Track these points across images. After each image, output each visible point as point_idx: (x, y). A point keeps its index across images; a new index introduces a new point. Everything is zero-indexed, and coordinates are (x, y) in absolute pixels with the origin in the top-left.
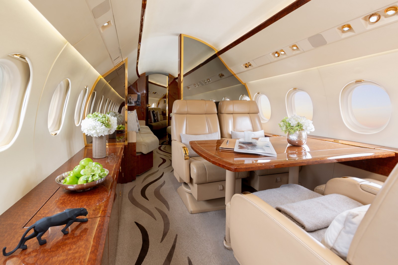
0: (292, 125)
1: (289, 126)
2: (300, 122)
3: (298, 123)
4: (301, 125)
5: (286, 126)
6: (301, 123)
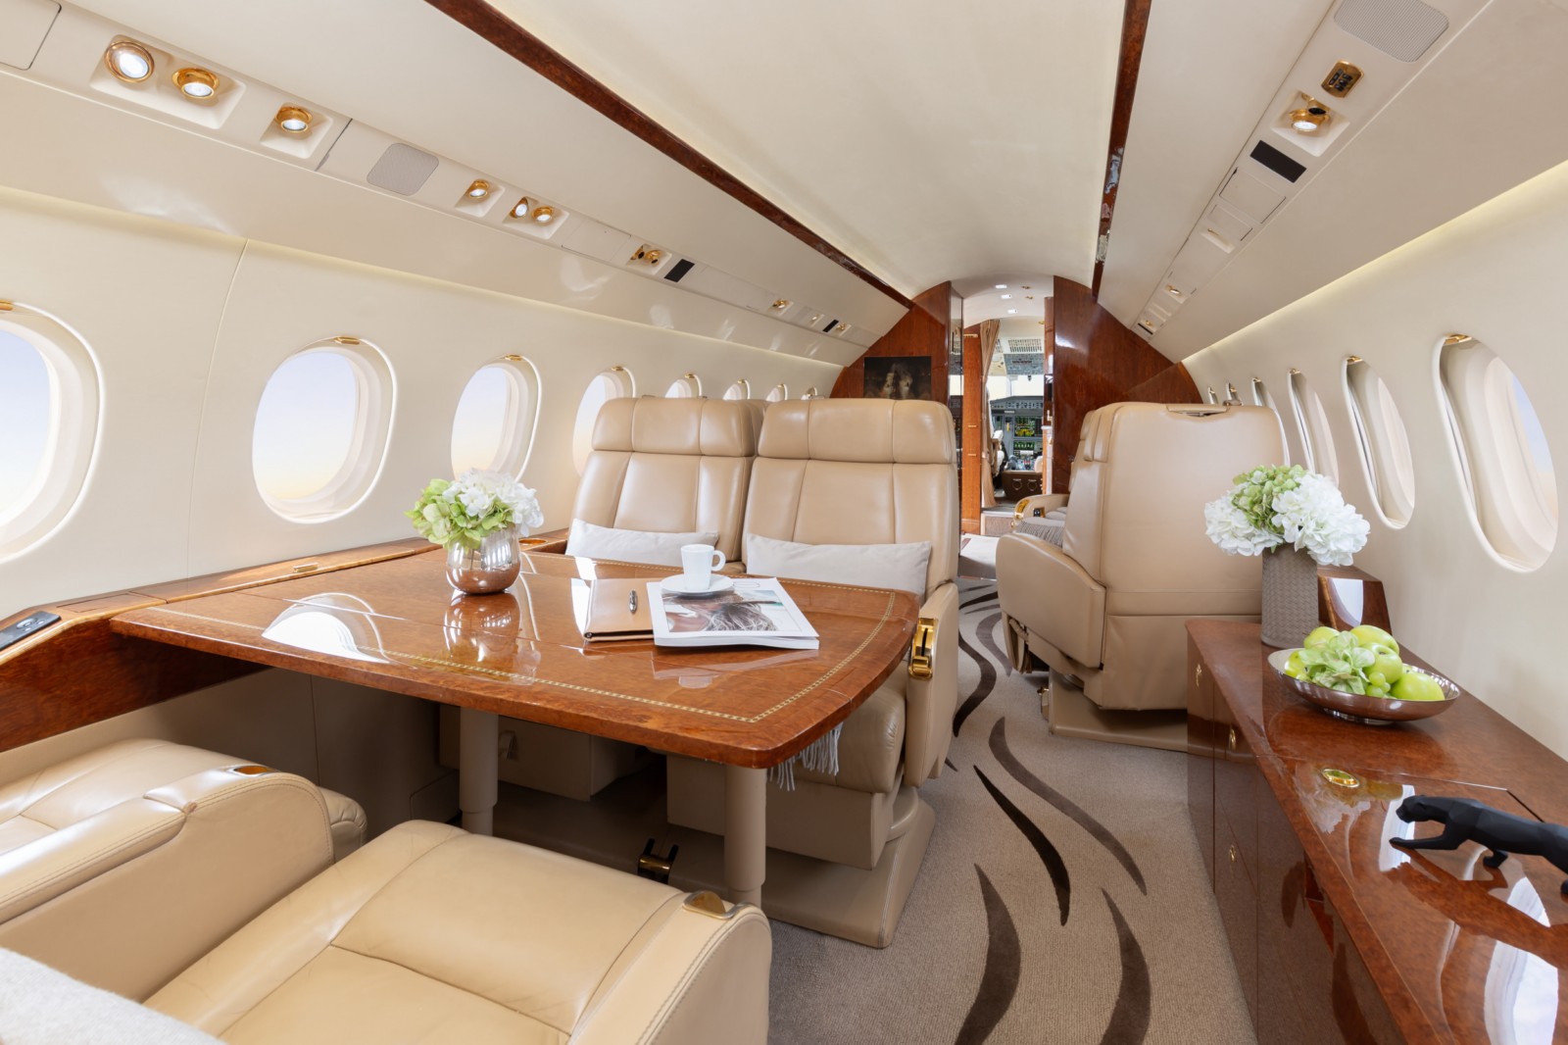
0: (470, 513)
1: (462, 517)
2: (499, 496)
3: (495, 505)
4: (504, 509)
5: (452, 521)
6: (505, 501)
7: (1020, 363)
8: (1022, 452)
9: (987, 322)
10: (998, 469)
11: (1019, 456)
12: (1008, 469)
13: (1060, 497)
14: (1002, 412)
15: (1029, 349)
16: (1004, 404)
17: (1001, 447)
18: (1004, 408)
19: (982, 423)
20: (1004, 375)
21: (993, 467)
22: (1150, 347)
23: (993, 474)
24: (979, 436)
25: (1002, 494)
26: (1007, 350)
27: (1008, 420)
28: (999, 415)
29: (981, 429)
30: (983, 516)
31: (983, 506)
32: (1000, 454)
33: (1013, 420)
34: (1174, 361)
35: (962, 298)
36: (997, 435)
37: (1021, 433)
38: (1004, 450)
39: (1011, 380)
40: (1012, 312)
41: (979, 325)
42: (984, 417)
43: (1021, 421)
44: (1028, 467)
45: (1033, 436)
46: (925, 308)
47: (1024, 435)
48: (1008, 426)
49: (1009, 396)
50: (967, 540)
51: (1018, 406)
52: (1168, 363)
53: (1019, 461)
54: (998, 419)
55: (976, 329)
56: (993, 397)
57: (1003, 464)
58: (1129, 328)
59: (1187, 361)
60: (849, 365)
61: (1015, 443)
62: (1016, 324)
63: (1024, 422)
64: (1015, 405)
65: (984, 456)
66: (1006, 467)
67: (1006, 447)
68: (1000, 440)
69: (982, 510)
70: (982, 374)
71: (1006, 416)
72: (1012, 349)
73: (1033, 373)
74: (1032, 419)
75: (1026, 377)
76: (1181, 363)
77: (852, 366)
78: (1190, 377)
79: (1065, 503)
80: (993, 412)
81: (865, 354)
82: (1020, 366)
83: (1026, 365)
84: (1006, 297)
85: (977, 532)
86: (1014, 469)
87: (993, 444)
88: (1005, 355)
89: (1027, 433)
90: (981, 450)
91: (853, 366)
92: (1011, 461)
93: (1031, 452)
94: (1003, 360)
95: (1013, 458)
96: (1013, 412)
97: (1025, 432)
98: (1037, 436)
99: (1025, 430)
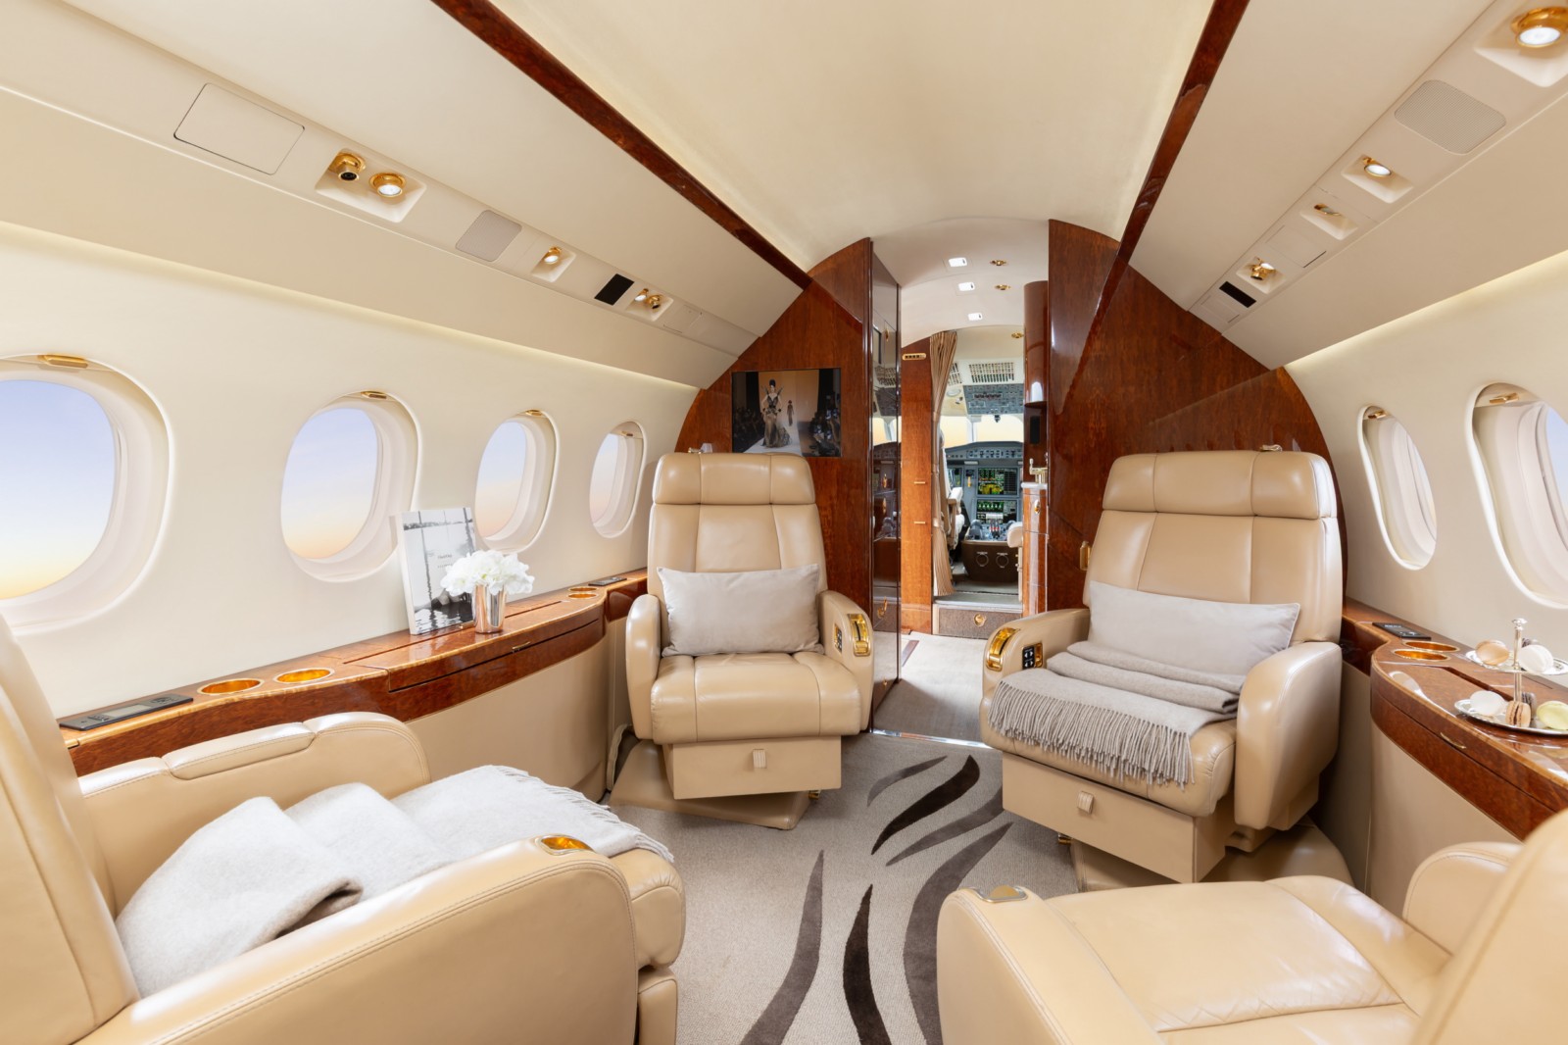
7: (986, 398)
8: (989, 515)
9: (938, 335)
10: (956, 540)
11: (984, 520)
12: (969, 538)
13: (1067, 617)
14: (962, 463)
15: (997, 377)
16: (964, 453)
17: (960, 510)
18: (964, 458)
19: (932, 477)
20: (964, 415)
21: (949, 536)
22: (1224, 340)
23: (949, 546)
24: (929, 497)
25: (960, 570)
26: (967, 380)
27: (969, 474)
28: (957, 466)
29: (933, 485)
30: (935, 607)
31: (936, 594)
32: (960, 519)
33: (977, 474)
34: (1271, 365)
35: (898, 287)
36: (955, 493)
37: (987, 490)
38: (964, 512)
39: (972, 422)
40: (974, 317)
41: (928, 339)
42: (936, 469)
43: (987, 474)
44: (996, 535)
45: (1002, 493)
46: (831, 291)
47: (991, 492)
48: (969, 481)
49: (971, 442)
50: (913, 644)
51: (982, 455)
52: (1258, 368)
53: (984, 527)
54: (956, 472)
55: (922, 345)
56: (948, 443)
57: (964, 529)
58: (1185, 307)
59: (1296, 367)
60: (706, 386)
61: (978, 503)
62: (980, 337)
63: (990, 476)
64: (978, 453)
65: (936, 524)
66: (967, 534)
67: (967, 508)
68: (959, 501)
69: (934, 600)
70: (932, 411)
71: (967, 468)
72: (974, 379)
73: (1002, 412)
74: (1000, 473)
75: (991, 417)
76: (1283, 371)
77: (710, 388)
78: (1299, 392)
79: (1083, 631)
80: (950, 463)
81: (733, 367)
82: (985, 403)
83: (993, 401)
84: (965, 287)
85: (927, 628)
86: (977, 537)
87: (951, 506)
88: (965, 387)
89: (994, 490)
90: (933, 516)
91: (713, 387)
92: (974, 528)
93: (1000, 516)
94: (962, 394)
95: (976, 524)
96: (976, 463)
97: (991, 489)
98: (1007, 494)
99: (992, 486)
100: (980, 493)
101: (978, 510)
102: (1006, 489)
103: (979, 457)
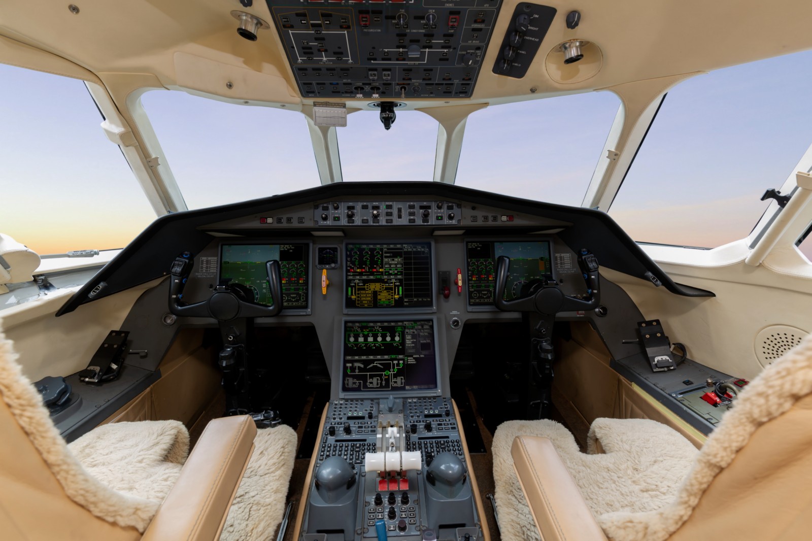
37: (367, 297)
43: (366, 259)
45: (399, 304)
47: (375, 303)
63: (373, 263)
74: (395, 255)
89: (383, 297)
96: (340, 234)
97: (375, 294)
98: (412, 305)
99: (376, 286)
100: (350, 304)
101: (348, 351)
102: (407, 293)
103: (344, 222)
